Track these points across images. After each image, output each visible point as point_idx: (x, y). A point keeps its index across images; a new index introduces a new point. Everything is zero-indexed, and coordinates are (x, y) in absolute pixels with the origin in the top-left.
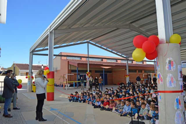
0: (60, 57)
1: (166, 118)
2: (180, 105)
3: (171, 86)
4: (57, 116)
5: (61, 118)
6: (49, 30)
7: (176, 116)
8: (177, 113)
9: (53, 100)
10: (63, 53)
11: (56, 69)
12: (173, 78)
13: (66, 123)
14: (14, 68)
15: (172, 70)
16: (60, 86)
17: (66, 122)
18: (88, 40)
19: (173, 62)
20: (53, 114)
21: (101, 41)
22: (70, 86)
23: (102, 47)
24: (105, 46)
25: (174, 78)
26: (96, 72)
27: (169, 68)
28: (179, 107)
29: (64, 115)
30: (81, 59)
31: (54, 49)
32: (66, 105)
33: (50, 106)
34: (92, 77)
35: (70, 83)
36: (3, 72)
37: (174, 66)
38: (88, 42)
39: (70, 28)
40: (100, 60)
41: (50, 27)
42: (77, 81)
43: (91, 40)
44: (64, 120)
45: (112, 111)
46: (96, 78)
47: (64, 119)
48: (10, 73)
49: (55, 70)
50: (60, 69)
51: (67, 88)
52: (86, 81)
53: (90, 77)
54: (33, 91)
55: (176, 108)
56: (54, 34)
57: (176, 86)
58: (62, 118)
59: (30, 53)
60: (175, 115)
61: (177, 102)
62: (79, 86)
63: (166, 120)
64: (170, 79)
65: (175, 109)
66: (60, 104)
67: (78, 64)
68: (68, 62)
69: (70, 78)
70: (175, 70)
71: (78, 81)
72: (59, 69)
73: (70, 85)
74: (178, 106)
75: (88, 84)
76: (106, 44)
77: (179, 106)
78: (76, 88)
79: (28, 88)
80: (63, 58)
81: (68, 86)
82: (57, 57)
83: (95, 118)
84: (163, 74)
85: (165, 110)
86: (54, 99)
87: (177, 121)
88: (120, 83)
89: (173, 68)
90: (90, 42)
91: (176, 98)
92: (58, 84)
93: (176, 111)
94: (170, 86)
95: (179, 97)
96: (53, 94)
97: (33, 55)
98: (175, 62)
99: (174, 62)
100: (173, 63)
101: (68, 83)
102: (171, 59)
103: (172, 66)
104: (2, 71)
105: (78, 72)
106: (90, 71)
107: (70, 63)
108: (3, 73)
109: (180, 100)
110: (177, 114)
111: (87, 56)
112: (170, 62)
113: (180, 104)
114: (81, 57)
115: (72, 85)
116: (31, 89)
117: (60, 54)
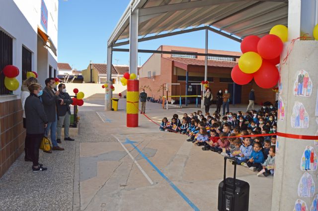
0: (160, 54)
1: (282, 184)
2: (312, 164)
3: (299, 125)
4: (129, 154)
5: (133, 158)
6: (130, 9)
7: (301, 182)
8: (304, 176)
9: (136, 125)
10: (164, 46)
11: (154, 73)
12: (303, 111)
13: (137, 166)
14: (91, 70)
15: (305, 96)
16: (159, 102)
17: (137, 164)
18: (207, 24)
19: (308, 78)
20: (126, 149)
21: (231, 25)
22: (174, 103)
23: (233, 36)
24: (238, 34)
25: (305, 112)
26: (221, 80)
27: (299, 91)
28: (308, 167)
29: (140, 152)
30: (197, 58)
31: (138, 42)
32: (153, 136)
33: (127, 136)
34: (210, 90)
35: (176, 97)
36: (75, 77)
37: (309, 88)
38: (207, 28)
39: (166, 4)
40: (230, 60)
41: (132, 4)
42: (186, 96)
43: (212, 24)
44: (136, 162)
45: (220, 153)
46: (220, 92)
47: (137, 160)
48: (51, 83)
49: (152, 75)
50: (160, 74)
51: (168, 106)
52: (200, 96)
53: (207, 90)
54: (113, 110)
55: (303, 168)
56: (139, 16)
57: (308, 126)
58: (135, 158)
59: (109, 47)
60: (299, 181)
61: (307, 157)
62: (189, 104)
63: (282, 188)
64: (298, 112)
65: (300, 169)
66: (144, 134)
67: (189, 66)
68: (173, 62)
69: (175, 90)
70: (310, 95)
71: (188, 95)
72: (158, 74)
73: (174, 101)
74: (307, 164)
75: (203, 101)
76: (239, 32)
77: (309, 164)
78: (183, 108)
79: (106, 103)
80: (165, 56)
81: (172, 103)
82: (156, 54)
83: (186, 163)
84: (286, 102)
85: (283, 169)
86: (139, 125)
87: (301, 192)
88: (263, 102)
89: (307, 91)
90: (211, 27)
91: (306, 149)
92: (155, 99)
93: (303, 174)
94: (296, 126)
95: (311, 149)
96: (136, 116)
97: (113, 52)
98: (313, 80)
99: (310, 80)
100: (307, 82)
101: (172, 98)
102: (305, 73)
103: (306, 86)
104: (74, 74)
105: (189, 80)
106: (209, 79)
107: (176, 65)
108: (75, 79)
109: (313, 154)
110: (304, 179)
111: (204, 53)
112: (301, 79)
113: (312, 161)
114: (196, 54)
115: (177, 102)
116: (110, 105)
117: (160, 50)
